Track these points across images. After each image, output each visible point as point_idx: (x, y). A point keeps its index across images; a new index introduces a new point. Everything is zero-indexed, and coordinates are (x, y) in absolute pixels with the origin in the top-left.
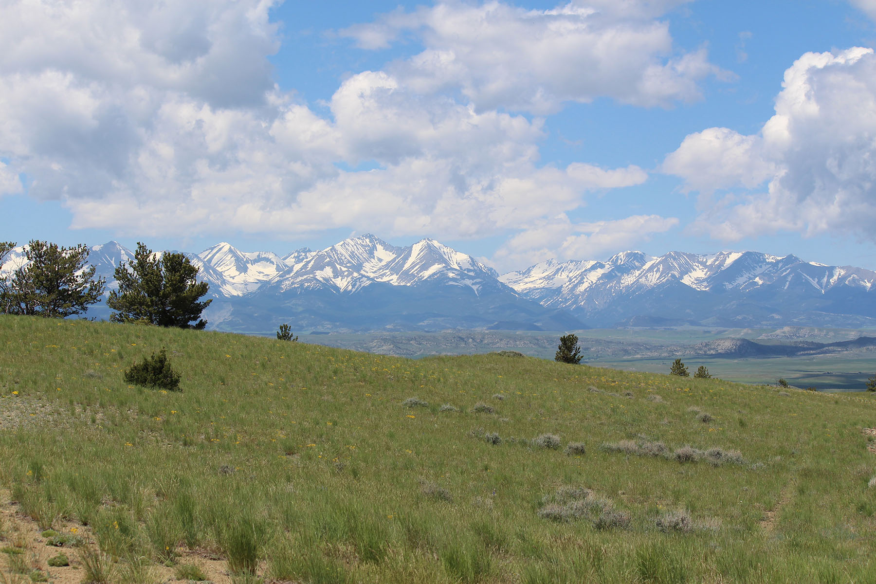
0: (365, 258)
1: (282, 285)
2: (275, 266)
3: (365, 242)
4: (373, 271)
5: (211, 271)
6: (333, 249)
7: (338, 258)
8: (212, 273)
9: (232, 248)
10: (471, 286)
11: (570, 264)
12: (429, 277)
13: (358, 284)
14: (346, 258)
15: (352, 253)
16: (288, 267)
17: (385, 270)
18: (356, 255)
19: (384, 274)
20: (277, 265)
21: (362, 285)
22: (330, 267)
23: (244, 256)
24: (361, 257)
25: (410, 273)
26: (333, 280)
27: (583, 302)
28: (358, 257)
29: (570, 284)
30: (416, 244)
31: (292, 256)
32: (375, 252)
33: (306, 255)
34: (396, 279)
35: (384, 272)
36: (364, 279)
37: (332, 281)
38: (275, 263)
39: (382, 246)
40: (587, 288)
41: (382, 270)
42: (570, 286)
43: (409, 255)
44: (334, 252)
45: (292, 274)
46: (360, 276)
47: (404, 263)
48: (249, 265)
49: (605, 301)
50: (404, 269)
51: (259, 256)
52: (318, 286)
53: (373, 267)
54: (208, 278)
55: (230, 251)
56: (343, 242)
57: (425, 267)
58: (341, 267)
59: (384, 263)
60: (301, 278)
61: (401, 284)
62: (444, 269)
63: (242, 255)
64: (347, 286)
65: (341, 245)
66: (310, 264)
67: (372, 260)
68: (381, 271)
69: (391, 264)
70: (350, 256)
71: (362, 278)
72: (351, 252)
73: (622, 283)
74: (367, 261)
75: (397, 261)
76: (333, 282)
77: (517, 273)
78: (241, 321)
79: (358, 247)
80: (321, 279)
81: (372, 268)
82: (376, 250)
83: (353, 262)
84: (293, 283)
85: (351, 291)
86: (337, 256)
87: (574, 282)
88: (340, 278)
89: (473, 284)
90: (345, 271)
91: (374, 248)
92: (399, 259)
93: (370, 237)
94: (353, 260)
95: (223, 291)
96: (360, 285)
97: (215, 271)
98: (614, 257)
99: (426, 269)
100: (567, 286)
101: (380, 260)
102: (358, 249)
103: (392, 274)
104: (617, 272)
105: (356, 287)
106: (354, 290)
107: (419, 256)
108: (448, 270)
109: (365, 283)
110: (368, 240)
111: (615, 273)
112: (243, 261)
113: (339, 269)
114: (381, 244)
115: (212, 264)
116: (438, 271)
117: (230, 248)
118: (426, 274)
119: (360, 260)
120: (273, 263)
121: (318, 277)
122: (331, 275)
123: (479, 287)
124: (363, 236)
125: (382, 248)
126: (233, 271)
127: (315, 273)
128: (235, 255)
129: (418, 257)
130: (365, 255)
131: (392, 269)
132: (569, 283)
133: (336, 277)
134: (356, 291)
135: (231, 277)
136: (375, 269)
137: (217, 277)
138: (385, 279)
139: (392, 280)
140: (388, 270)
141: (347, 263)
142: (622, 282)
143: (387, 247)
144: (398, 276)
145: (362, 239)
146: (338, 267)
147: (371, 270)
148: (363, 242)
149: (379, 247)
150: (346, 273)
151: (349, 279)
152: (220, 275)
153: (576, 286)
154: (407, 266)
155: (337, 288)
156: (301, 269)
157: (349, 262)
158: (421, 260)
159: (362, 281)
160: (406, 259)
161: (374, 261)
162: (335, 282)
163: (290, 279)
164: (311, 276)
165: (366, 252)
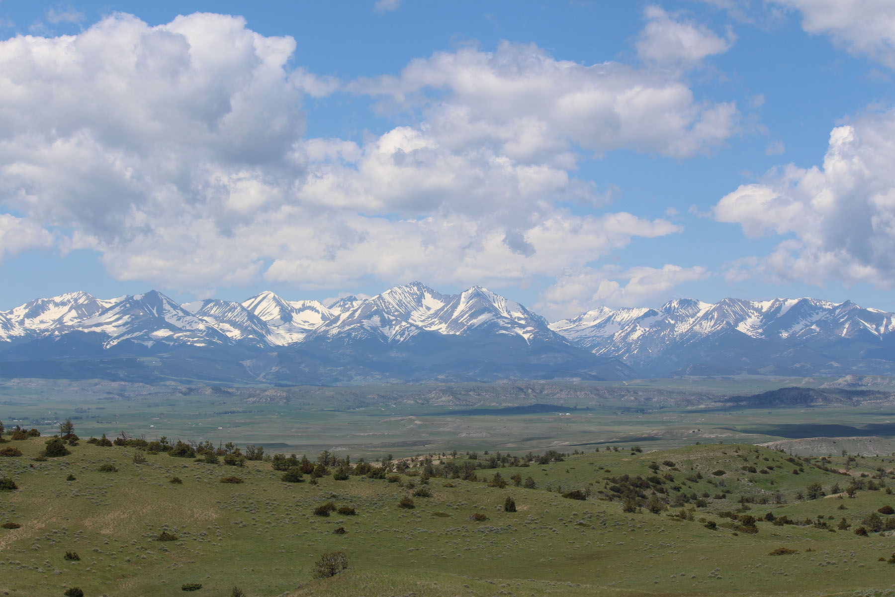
0: (412, 307)
1: (329, 334)
2: (320, 315)
3: (412, 290)
4: (422, 320)
5: (255, 321)
6: (380, 297)
7: (385, 306)
8: (257, 322)
9: (276, 296)
10: (522, 335)
11: (622, 311)
12: (479, 325)
13: (407, 333)
14: (393, 307)
15: (400, 301)
16: (334, 316)
17: (434, 318)
18: (404, 303)
19: (433, 323)
20: (323, 314)
21: (411, 334)
22: (377, 316)
23: (289, 306)
24: (409, 305)
25: (459, 322)
26: (381, 329)
27: (636, 351)
28: (406, 305)
29: (622, 332)
30: (465, 291)
31: (338, 305)
32: (423, 300)
33: (352, 304)
34: (445, 328)
35: (433, 320)
36: (413, 328)
38: (321, 312)
39: (430, 294)
40: (640, 336)
41: (430, 319)
42: (623, 334)
43: (458, 303)
44: (381, 301)
45: (338, 324)
46: (409, 325)
47: (453, 312)
48: (294, 314)
49: (659, 349)
50: (453, 318)
51: (303, 305)
52: (366, 335)
53: (421, 315)
54: (252, 327)
55: (274, 298)
56: (390, 290)
57: (474, 316)
58: (389, 316)
59: (432, 312)
60: (347, 328)
61: (451, 333)
62: (494, 317)
63: (286, 303)
64: (395, 335)
65: (389, 294)
66: (357, 313)
67: (420, 308)
68: (429, 320)
69: (440, 313)
70: (397, 304)
71: (410, 327)
72: (398, 301)
73: (676, 331)
74: (415, 310)
75: (445, 310)
76: (381, 331)
77: (567, 321)
78: (288, 372)
79: (406, 295)
80: (369, 328)
81: (420, 316)
82: (424, 299)
83: (401, 310)
84: (339, 333)
85: (399, 340)
86: (385, 304)
87: (627, 330)
88: (388, 327)
89: (524, 333)
90: (394, 320)
91: (422, 296)
92: (448, 307)
93: (418, 285)
94: (401, 309)
95: (267, 341)
96: (409, 334)
97: (260, 321)
98: (667, 304)
99: (476, 318)
100: (619, 334)
101: (428, 309)
102: (406, 298)
103: (441, 323)
104: (670, 320)
105: (405, 336)
106: (402, 339)
107: (469, 304)
108: (498, 318)
109: (414, 333)
110: (415, 288)
112: (288, 310)
113: (386, 317)
114: (429, 292)
115: (256, 313)
116: (488, 320)
117: (274, 296)
118: (476, 322)
119: (408, 308)
120: (318, 312)
121: (366, 327)
122: (379, 324)
123: (530, 336)
124: (410, 284)
125: (431, 296)
126: (278, 321)
127: (363, 322)
128: (279, 303)
129: (467, 305)
130: (413, 304)
131: (441, 318)
132: (621, 331)
133: (383, 325)
134: (405, 339)
136: (423, 318)
137: (261, 327)
138: (434, 328)
139: (441, 328)
140: (437, 319)
141: (394, 312)
142: (676, 329)
143: (436, 295)
144: (447, 325)
145: (409, 287)
146: (386, 316)
147: (419, 319)
148: (411, 290)
149: (427, 295)
150: (394, 322)
151: (397, 328)
152: (265, 324)
153: (628, 334)
154: (455, 315)
155: (385, 338)
156: (348, 318)
157: (397, 311)
158: (470, 308)
159: (410, 330)
160: (455, 307)
161: (423, 310)
162: (383, 331)
163: (337, 328)
164: (359, 325)
165: (414, 300)
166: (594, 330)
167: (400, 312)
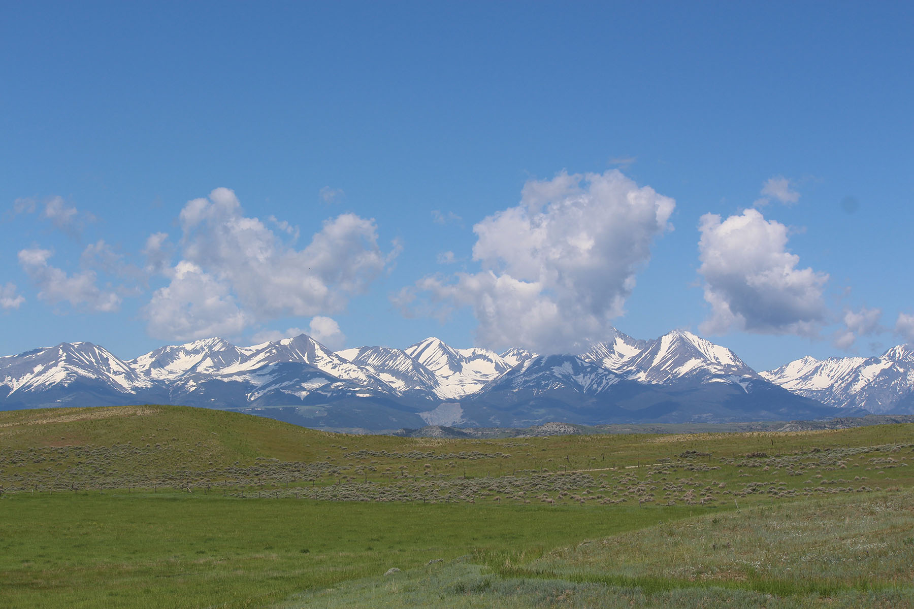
0: (604, 353)
1: (513, 384)
2: (494, 364)
4: (616, 368)
5: (421, 370)
8: (423, 372)
9: (443, 343)
10: (739, 383)
11: (831, 361)
12: (686, 374)
13: (604, 382)
16: (510, 367)
17: (631, 366)
18: (595, 349)
19: (630, 372)
20: (497, 364)
21: (610, 383)
22: (569, 363)
23: (457, 354)
24: (600, 352)
25: (662, 369)
26: (574, 377)
27: (863, 403)
28: (597, 351)
29: (842, 383)
30: (666, 335)
31: (511, 354)
32: (614, 346)
34: (645, 377)
35: (629, 369)
36: (612, 376)
37: (573, 379)
38: (494, 361)
39: (622, 339)
40: (864, 387)
41: (626, 367)
42: (843, 385)
43: (657, 349)
46: (607, 373)
47: (652, 358)
48: (463, 364)
49: (891, 400)
50: (653, 365)
51: (474, 353)
52: (558, 384)
53: (614, 363)
54: (419, 378)
55: (440, 345)
57: (680, 362)
58: (583, 362)
59: (626, 359)
60: (535, 376)
61: (653, 383)
62: (703, 364)
63: (455, 351)
64: (591, 385)
67: (612, 355)
68: (624, 368)
69: (637, 360)
71: (609, 374)
73: (908, 380)
74: (607, 357)
75: (643, 356)
76: (575, 380)
77: (767, 373)
80: (560, 376)
81: (613, 365)
82: (616, 344)
83: (592, 357)
84: (526, 382)
85: (596, 390)
87: (847, 380)
88: (582, 375)
89: (741, 381)
91: (613, 341)
92: (645, 354)
94: (592, 355)
95: (436, 393)
96: (607, 383)
97: (426, 370)
98: (890, 351)
99: (682, 364)
100: (839, 385)
101: (622, 356)
103: (639, 372)
104: (898, 368)
105: (602, 385)
106: (600, 389)
107: (670, 350)
108: (708, 365)
109: (613, 381)
111: (897, 369)
112: (456, 359)
113: (580, 364)
114: (621, 337)
115: (421, 361)
116: (696, 367)
117: (441, 343)
118: (684, 370)
119: (599, 354)
120: (492, 362)
121: (556, 374)
122: (571, 372)
123: (749, 384)
125: (623, 341)
126: (446, 371)
127: (553, 369)
128: (446, 351)
129: (669, 351)
130: (605, 350)
131: (638, 366)
132: (841, 381)
133: (577, 373)
134: (603, 389)
135: (444, 377)
136: (617, 366)
137: (429, 377)
138: (631, 377)
139: (640, 378)
140: (634, 367)
141: (585, 359)
142: (908, 378)
143: (628, 341)
144: (646, 374)
147: (613, 367)
149: (619, 341)
150: (589, 370)
151: (593, 376)
152: (432, 374)
153: (850, 384)
154: (656, 362)
155: (581, 387)
156: (533, 366)
157: (588, 357)
158: (674, 353)
159: (609, 379)
160: (655, 353)
161: (615, 357)
162: (577, 380)
163: (522, 376)
164: (548, 372)
165: (605, 346)
166: (799, 383)
167: (591, 358)
